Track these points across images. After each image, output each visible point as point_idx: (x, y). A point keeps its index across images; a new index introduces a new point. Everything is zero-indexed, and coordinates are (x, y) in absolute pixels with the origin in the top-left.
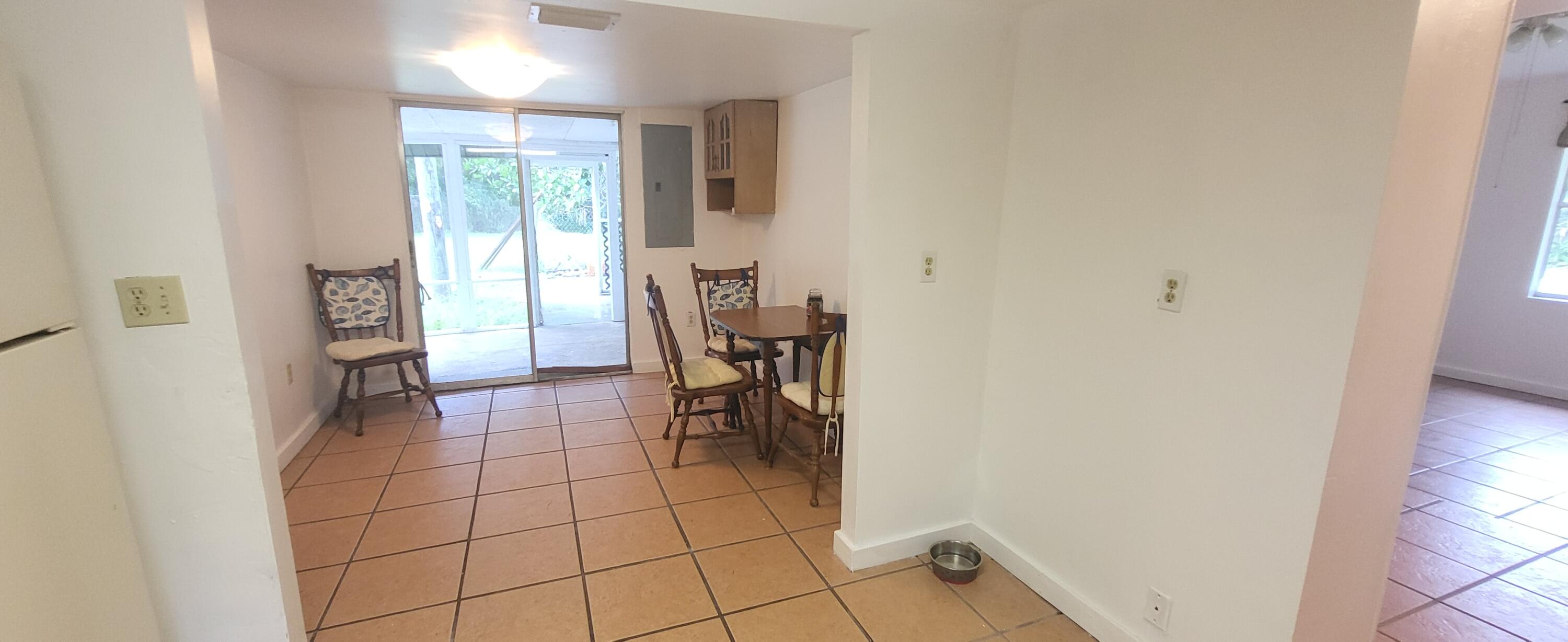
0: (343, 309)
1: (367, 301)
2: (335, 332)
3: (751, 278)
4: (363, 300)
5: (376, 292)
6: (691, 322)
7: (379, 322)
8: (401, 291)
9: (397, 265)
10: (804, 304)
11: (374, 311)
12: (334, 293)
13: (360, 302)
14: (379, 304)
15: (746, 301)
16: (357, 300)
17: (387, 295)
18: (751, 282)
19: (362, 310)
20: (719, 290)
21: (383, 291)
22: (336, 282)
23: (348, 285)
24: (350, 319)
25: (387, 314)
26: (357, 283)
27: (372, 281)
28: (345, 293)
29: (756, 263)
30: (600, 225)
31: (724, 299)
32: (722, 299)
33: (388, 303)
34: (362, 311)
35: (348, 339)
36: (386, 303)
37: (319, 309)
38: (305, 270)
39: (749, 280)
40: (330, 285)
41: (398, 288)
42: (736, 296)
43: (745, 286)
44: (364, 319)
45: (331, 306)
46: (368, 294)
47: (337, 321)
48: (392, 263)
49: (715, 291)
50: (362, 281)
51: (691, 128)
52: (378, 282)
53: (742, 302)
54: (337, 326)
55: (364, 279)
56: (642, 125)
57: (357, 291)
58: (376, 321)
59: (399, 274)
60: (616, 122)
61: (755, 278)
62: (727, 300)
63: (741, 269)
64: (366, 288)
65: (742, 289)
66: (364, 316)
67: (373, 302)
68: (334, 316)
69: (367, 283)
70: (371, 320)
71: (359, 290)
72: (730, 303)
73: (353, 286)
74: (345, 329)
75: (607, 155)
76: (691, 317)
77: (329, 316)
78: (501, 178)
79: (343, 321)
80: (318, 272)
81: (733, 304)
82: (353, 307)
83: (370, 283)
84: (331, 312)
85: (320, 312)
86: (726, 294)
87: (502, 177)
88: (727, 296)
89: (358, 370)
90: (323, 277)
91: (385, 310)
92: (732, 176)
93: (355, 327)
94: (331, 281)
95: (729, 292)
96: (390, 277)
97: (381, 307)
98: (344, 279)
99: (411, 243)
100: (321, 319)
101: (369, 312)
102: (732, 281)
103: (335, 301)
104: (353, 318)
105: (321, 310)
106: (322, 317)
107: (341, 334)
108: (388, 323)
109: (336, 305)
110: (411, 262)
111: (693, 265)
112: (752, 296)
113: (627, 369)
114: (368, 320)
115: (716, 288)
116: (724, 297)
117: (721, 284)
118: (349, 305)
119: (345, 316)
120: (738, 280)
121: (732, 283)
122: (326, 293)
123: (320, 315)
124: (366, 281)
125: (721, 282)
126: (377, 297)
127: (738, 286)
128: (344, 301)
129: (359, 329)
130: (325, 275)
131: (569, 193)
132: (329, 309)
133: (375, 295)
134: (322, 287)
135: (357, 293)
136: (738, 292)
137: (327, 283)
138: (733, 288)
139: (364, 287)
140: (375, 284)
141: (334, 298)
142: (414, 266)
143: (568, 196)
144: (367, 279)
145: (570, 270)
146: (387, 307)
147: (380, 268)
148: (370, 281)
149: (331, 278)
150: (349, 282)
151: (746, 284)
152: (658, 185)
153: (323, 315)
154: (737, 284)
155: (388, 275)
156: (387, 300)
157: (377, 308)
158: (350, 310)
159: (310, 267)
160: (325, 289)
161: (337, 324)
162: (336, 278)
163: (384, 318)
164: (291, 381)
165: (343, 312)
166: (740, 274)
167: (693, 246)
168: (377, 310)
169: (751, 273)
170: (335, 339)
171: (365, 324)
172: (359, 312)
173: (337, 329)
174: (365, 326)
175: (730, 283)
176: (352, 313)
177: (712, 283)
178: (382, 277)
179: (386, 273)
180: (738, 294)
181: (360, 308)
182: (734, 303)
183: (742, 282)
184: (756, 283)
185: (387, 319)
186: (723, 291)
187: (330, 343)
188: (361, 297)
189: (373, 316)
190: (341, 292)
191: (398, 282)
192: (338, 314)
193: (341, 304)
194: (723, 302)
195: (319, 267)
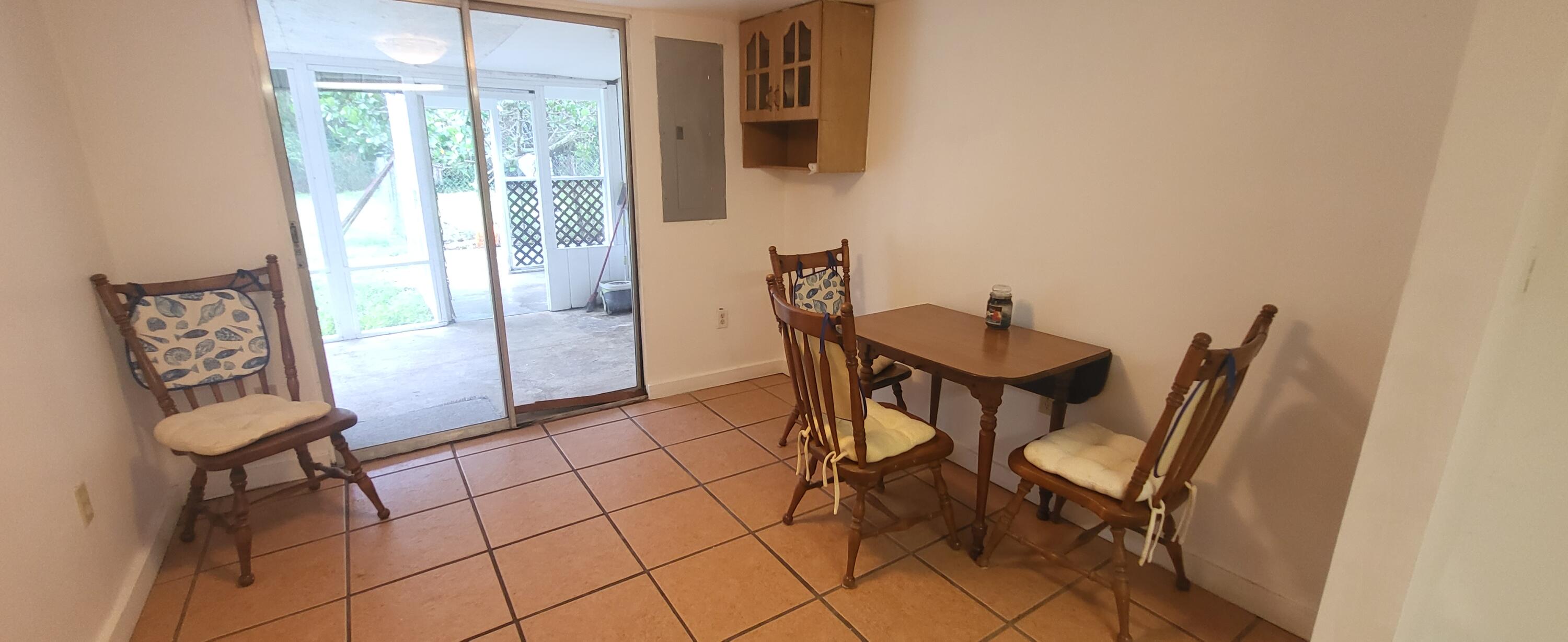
0: (178, 352)
1: (224, 334)
2: (169, 398)
3: (841, 263)
4: (217, 333)
5: (240, 316)
6: (722, 322)
7: (253, 367)
8: (286, 310)
9: (273, 265)
10: (981, 309)
11: (241, 349)
12: (156, 325)
13: (211, 336)
14: (248, 337)
15: (837, 296)
16: (205, 333)
17: (261, 319)
18: (840, 269)
19: (216, 351)
20: (804, 284)
21: (253, 314)
22: (157, 304)
23: (184, 308)
24: (195, 369)
25: (264, 353)
26: (201, 303)
27: (231, 297)
28: (178, 323)
29: (845, 242)
30: (505, 185)
31: (811, 297)
32: (809, 296)
33: (265, 333)
34: (216, 353)
35: (195, 406)
36: (261, 334)
37: (129, 359)
38: (88, 290)
39: (838, 267)
40: (147, 312)
41: (280, 306)
42: (825, 291)
43: (834, 276)
44: (222, 365)
45: (155, 349)
46: (225, 320)
47: (169, 376)
48: (264, 263)
49: (800, 286)
50: (210, 298)
51: (722, 46)
52: (240, 298)
53: (831, 298)
54: (169, 385)
55: (214, 295)
56: (658, 39)
57: (202, 318)
58: (247, 365)
59: (280, 281)
60: (616, 33)
61: (845, 265)
62: (815, 297)
63: (827, 251)
64: (219, 311)
65: (831, 281)
66: (222, 361)
67: (235, 334)
68: (162, 368)
69: (221, 300)
70: (238, 365)
71: (206, 314)
72: (818, 301)
73: (193, 309)
74: (187, 389)
75: (532, 92)
76: (722, 316)
77: (153, 369)
78: (349, 125)
79: (181, 373)
80: (118, 289)
81: (821, 303)
82: (197, 347)
83: (225, 301)
84: (156, 361)
85: (131, 364)
86: (813, 289)
87: (350, 122)
88: (814, 292)
89: (230, 470)
90: (128, 297)
91: (261, 345)
92: (815, 117)
93: (206, 381)
94: (148, 304)
95: (816, 286)
96: (262, 288)
97: (252, 341)
98: (175, 297)
99: (295, 227)
100: (135, 375)
101: (231, 352)
102: (817, 269)
103: (161, 340)
104: (201, 367)
105: (133, 359)
106: (137, 371)
107: (179, 399)
108: (266, 368)
109: (163, 348)
110: (297, 260)
111: (773, 250)
112: (843, 289)
113: (639, 393)
114: (230, 367)
115: (800, 281)
116: (811, 293)
117: (804, 275)
118: (190, 344)
119: (184, 365)
120: (825, 268)
121: (819, 272)
122: (141, 327)
123: (133, 369)
124: (219, 298)
125: (807, 272)
126: (243, 324)
127: (826, 277)
128: (178, 338)
129: (214, 384)
130: (135, 294)
131: (448, 144)
132: (151, 355)
133: (238, 321)
134: (130, 316)
135: (203, 320)
136: (827, 284)
137: (140, 308)
138: (820, 280)
139: (216, 309)
140: (235, 303)
141: (159, 333)
142: (302, 264)
143: (446, 148)
144: (218, 294)
145: (451, 241)
146: (264, 341)
147: (241, 273)
148: (224, 297)
149: (146, 298)
150: (184, 302)
151: (835, 273)
152: (680, 130)
153: (138, 368)
154: (824, 274)
155: (260, 285)
156: (263, 327)
157: (244, 344)
158: (193, 351)
159: (99, 281)
160: (138, 319)
161: (169, 380)
162: (158, 298)
163: (260, 360)
164: (89, 518)
165: (180, 357)
166: (826, 260)
167: (726, 218)
168: (245, 347)
169: (839, 257)
170: (170, 409)
171: (226, 374)
172: (212, 355)
173: (171, 390)
174: (226, 377)
175: (814, 273)
176: (197, 357)
177: (794, 274)
178: (247, 288)
179: (256, 281)
180: (826, 288)
181: (213, 346)
182: (824, 301)
183: (829, 271)
184: (846, 271)
185: (266, 360)
186: (809, 285)
187: (159, 421)
188: (212, 326)
189: (238, 360)
190: (171, 322)
191: (278, 295)
192: (170, 363)
193: (174, 344)
194: (810, 301)
195: (118, 278)
